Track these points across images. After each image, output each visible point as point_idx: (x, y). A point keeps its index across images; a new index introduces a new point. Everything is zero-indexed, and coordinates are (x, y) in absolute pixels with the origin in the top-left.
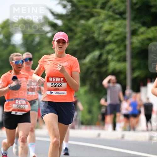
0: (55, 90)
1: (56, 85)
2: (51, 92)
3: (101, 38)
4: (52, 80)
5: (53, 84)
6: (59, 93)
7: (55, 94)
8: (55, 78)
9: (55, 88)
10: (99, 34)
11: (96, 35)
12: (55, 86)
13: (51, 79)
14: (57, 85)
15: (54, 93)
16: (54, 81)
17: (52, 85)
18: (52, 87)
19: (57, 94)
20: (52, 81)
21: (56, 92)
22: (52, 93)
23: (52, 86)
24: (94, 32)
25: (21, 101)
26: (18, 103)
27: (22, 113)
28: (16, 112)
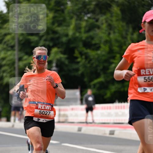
1: (150, 78)
2: (144, 89)
4: (145, 72)
5: (147, 78)
8: (148, 70)
9: (149, 83)
13: (142, 72)
14: (152, 79)
15: (148, 90)
16: (147, 74)
17: (144, 79)
18: (146, 83)
20: (144, 74)
21: (151, 88)
25: (44, 106)
26: (41, 108)
27: (46, 120)
28: (38, 119)
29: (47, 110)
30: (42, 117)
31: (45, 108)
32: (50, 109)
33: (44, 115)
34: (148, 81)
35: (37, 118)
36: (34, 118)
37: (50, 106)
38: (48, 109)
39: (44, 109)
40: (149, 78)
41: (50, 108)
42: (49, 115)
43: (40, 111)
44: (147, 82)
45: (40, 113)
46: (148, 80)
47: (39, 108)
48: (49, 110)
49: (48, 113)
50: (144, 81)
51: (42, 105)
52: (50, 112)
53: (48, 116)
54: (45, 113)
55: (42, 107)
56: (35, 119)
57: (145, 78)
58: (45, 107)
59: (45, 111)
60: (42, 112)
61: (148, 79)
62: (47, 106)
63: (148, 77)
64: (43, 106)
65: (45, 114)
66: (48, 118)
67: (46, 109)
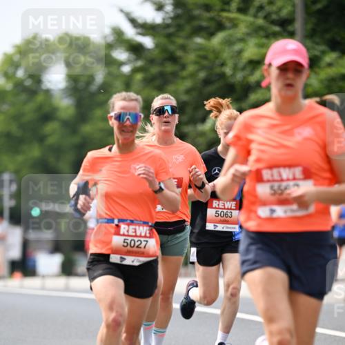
5: (276, 188)
13: (266, 174)
25: (134, 227)
26: (126, 233)
27: (138, 261)
28: (121, 258)
29: (141, 236)
30: (129, 253)
31: (135, 232)
32: (148, 235)
33: (135, 249)
35: (118, 256)
36: (112, 256)
37: (148, 228)
38: (143, 234)
39: (134, 234)
41: (148, 232)
42: (145, 247)
43: (125, 239)
45: (125, 244)
47: (122, 233)
48: (145, 237)
49: (144, 243)
51: (128, 225)
52: (147, 241)
53: (142, 250)
54: (137, 244)
55: (128, 231)
56: (115, 259)
58: (135, 229)
59: (136, 239)
60: (129, 242)
62: (141, 228)
64: (131, 227)
65: (137, 247)
66: (142, 254)
67: (138, 234)
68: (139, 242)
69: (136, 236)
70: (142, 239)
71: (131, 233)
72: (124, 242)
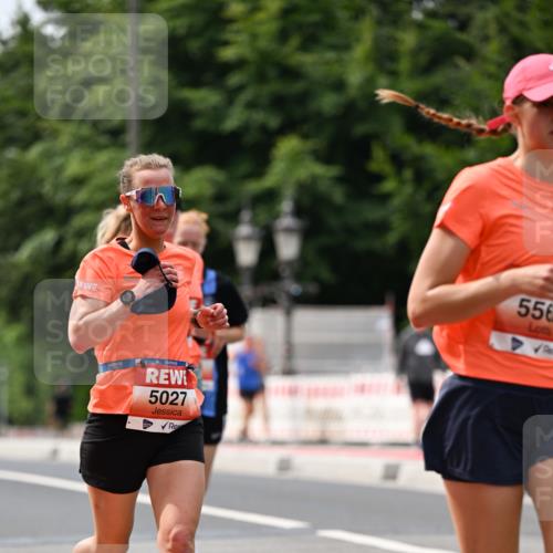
0: (534, 333)
1: (545, 308)
2: (514, 340)
3: (60, 198)
5: (531, 305)
6: (549, 351)
7: (531, 353)
9: (536, 323)
10: (56, 187)
11: (47, 188)
12: (537, 313)
14: (549, 312)
15: (529, 347)
17: (521, 306)
18: (522, 319)
19: (541, 355)
21: (537, 343)
22: (517, 344)
23: (523, 311)
24: (41, 181)
25: (167, 371)
26: (155, 382)
27: (172, 426)
28: (145, 421)
29: (176, 386)
30: (158, 414)
31: (169, 379)
32: (185, 383)
33: (168, 406)
34: (533, 316)
35: (141, 419)
36: (129, 418)
38: (180, 383)
39: (167, 382)
40: (539, 306)
41: (185, 378)
42: (183, 404)
43: (153, 392)
44: (529, 316)
45: (153, 399)
46: (531, 311)
47: (148, 381)
48: (182, 386)
50: (519, 313)
51: (159, 368)
52: (185, 393)
53: (179, 408)
54: (171, 398)
55: (158, 378)
56: (135, 423)
57: (525, 303)
58: (169, 374)
59: (170, 391)
60: (158, 395)
61: (535, 308)
62: (176, 372)
63: (537, 303)
64: (163, 371)
65: (171, 403)
66: (179, 415)
67: (173, 382)
68: (175, 395)
69: (170, 386)
70: (179, 391)
71: (162, 382)
72: (151, 396)
